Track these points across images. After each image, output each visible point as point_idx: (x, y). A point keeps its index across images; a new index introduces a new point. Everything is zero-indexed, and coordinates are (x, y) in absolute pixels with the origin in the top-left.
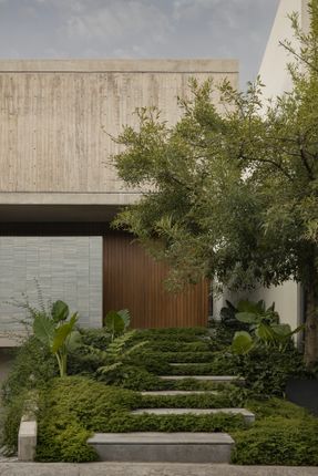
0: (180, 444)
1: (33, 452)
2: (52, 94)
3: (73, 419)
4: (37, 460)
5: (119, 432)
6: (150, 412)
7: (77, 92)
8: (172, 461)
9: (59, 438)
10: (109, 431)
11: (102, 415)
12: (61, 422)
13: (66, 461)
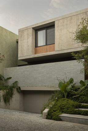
0: (81, 119)
1: (46, 116)
2: (70, 23)
3: (59, 109)
4: (47, 118)
5: (70, 114)
6: (80, 109)
7: (77, 20)
8: (81, 124)
9: (53, 114)
10: (67, 113)
11: (66, 109)
12: (55, 110)
13: (53, 120)
